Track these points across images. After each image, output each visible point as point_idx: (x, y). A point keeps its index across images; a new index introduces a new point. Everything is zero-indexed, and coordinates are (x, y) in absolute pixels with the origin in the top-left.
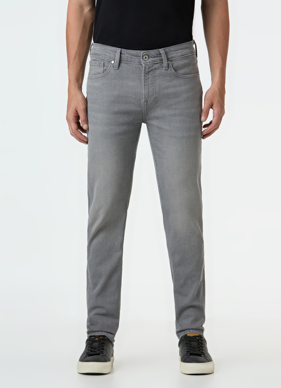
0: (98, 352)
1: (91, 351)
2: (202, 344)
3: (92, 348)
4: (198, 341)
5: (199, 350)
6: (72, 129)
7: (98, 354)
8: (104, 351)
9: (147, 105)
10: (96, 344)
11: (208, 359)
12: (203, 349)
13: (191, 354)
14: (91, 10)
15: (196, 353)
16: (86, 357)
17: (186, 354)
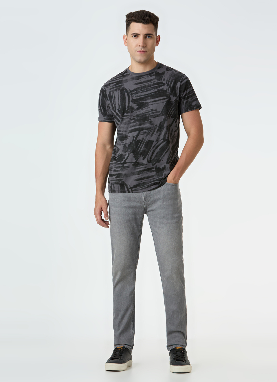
0: (118, 357)
1: (114, 357)
2: (184, 354)
3: (115, 355)
4: (181, 352)
5: (182, 358)
6: (97, 219)
7: (118, 359)
8: (121, 356)
9: (146, 202)
10: (118, 353)
11: (188, 363)
12: (185, 357)
13: (177, 360)
14: (110, 148)
15: (180, 359)
16: (110, 360)
17: (174, 360)
